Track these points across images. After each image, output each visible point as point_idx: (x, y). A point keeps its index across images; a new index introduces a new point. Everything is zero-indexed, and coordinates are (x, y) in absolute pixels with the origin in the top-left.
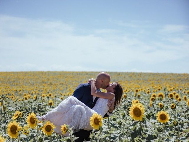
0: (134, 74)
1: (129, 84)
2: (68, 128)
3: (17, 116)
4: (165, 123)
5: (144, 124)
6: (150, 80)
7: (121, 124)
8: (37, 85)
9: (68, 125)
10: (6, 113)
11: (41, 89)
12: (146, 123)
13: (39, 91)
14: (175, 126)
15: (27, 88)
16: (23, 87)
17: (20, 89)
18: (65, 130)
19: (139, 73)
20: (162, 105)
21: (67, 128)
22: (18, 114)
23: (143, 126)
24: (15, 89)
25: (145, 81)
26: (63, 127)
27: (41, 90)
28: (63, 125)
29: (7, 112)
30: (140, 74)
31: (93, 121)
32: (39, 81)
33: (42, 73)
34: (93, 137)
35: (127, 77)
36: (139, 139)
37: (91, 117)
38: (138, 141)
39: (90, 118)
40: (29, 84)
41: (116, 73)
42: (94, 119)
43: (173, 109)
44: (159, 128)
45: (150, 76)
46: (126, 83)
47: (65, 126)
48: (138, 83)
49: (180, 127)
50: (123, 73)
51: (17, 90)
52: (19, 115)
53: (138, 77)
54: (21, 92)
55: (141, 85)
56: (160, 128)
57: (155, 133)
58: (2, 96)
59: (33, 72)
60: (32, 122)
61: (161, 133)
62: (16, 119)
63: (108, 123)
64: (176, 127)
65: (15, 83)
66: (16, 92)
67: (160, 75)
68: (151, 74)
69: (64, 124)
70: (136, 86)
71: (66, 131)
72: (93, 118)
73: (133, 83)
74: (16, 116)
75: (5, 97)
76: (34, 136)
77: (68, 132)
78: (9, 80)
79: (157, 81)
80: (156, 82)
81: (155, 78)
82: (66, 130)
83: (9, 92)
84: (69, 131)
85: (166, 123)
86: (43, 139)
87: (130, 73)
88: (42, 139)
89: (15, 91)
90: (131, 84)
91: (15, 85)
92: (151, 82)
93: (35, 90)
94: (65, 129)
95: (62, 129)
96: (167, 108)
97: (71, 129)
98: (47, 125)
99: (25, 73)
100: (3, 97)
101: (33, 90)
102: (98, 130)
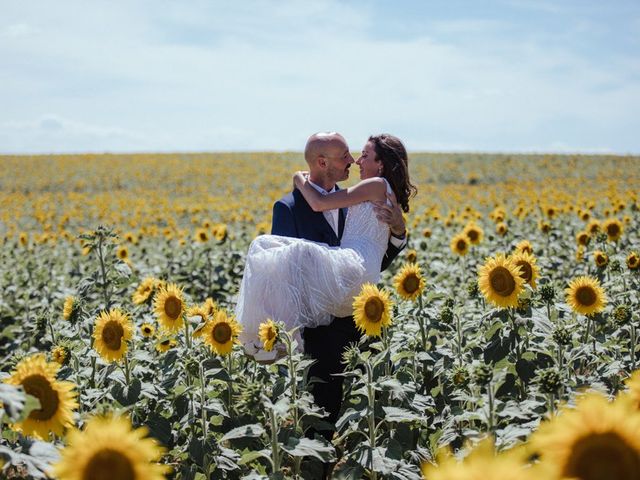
0: (554, 158)
1: (537, 192)
2: (281, 331)
3: (147, 294)
4: (593, 315)
5: (524, 320)
6: (605, 178)
7: (452, 318)
8: (249, 194)
9: (281, 323)
10: (109, 282)
11: (261, 207)
12: (530, 316)
13: (255, 212)
14: (621, 324)
15: (219, 204)
16: (206, 202)
17: (198, 207)
18: (270, 339)
19: (572, 156)
20: (604, 257)
21: (278, 331)
22: (151, 287)
23: (522, 325)
24: (182, 207)
25: (589, 182)
26: (264, 328)
27: (260, 211)
28: (265, 321)
29: (114, 279)
30: (574, 160)
31: (363, 309)
32: (258, 182)
33: (269, 156)
34: (355, 359)
35: (532, 168)
36: (482, 368)
37: (356, 298)
38: (481, 372)
39: (354, 300)
40: (227, 192)
41: (499, 156)
42: (364, 303)
43: (632, 269)
44: (560, 332)
45: (603, 164)
46: (527, 188)
47: (271, 324)
48: (565, 186)
49: (636, 328)
50: (520, 157)
51: (185, 211)
52: (154, 288)
53: (565, 167)
54: (198, 217)
55: (575, 194)
56: (564, 332)
57: (548, 348)
58: (98, 231)
59: (242, 154)
60: (172, 312)
61: (567, 346)
62: (144, 302)
63: (418, 314)
64: (626, 327)
65: (184, 189)
66: (183, 217)
67: (636, 161)
68: (608, 158)
69: (269, 320)
70: (558, 196)
71: (275, 342)
72: (363, 300)
73: (551, 188)
74: (142, 293)
75: (107, 234)
76: (177, 357)
77: (279, 343)
78: (165, 178)
79: (626, 180)
80: (622, 182)
81: (621, 171)
82: (274, 339)
83: (162, 216)
84: (284, 341)
85: (596, 314)
86: (201, 366)
87: (542, 156)
88: (198, 364)
89: (182, 214)
90: (545, 191)
91: (181, 195)
92: (606, 185)
93: (242, 211)
94: (270, 335)
95: (263, 333)
96: (618, 266)
97: (290, 334)
98: (218, 321)
99: (216, 159)
100: (100, 234)
101: (237, 211)
102: (377, 337)
